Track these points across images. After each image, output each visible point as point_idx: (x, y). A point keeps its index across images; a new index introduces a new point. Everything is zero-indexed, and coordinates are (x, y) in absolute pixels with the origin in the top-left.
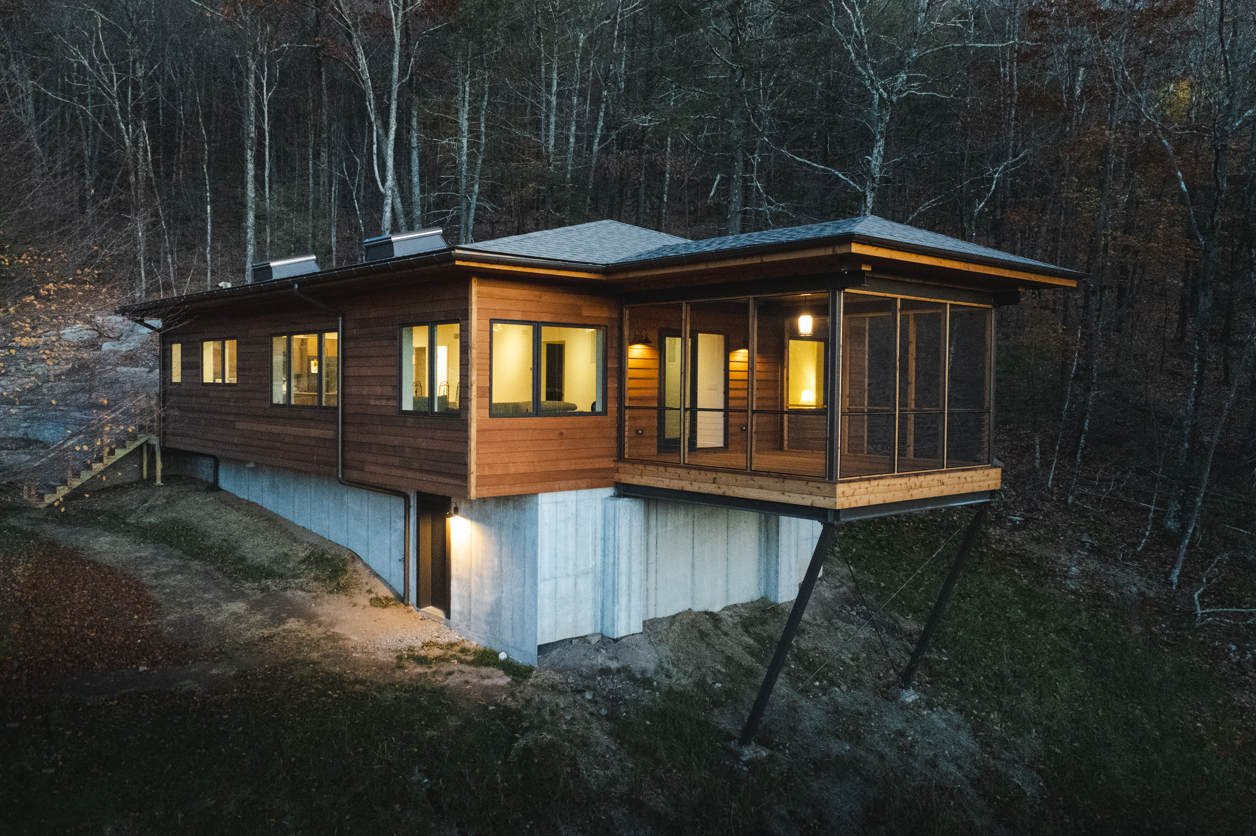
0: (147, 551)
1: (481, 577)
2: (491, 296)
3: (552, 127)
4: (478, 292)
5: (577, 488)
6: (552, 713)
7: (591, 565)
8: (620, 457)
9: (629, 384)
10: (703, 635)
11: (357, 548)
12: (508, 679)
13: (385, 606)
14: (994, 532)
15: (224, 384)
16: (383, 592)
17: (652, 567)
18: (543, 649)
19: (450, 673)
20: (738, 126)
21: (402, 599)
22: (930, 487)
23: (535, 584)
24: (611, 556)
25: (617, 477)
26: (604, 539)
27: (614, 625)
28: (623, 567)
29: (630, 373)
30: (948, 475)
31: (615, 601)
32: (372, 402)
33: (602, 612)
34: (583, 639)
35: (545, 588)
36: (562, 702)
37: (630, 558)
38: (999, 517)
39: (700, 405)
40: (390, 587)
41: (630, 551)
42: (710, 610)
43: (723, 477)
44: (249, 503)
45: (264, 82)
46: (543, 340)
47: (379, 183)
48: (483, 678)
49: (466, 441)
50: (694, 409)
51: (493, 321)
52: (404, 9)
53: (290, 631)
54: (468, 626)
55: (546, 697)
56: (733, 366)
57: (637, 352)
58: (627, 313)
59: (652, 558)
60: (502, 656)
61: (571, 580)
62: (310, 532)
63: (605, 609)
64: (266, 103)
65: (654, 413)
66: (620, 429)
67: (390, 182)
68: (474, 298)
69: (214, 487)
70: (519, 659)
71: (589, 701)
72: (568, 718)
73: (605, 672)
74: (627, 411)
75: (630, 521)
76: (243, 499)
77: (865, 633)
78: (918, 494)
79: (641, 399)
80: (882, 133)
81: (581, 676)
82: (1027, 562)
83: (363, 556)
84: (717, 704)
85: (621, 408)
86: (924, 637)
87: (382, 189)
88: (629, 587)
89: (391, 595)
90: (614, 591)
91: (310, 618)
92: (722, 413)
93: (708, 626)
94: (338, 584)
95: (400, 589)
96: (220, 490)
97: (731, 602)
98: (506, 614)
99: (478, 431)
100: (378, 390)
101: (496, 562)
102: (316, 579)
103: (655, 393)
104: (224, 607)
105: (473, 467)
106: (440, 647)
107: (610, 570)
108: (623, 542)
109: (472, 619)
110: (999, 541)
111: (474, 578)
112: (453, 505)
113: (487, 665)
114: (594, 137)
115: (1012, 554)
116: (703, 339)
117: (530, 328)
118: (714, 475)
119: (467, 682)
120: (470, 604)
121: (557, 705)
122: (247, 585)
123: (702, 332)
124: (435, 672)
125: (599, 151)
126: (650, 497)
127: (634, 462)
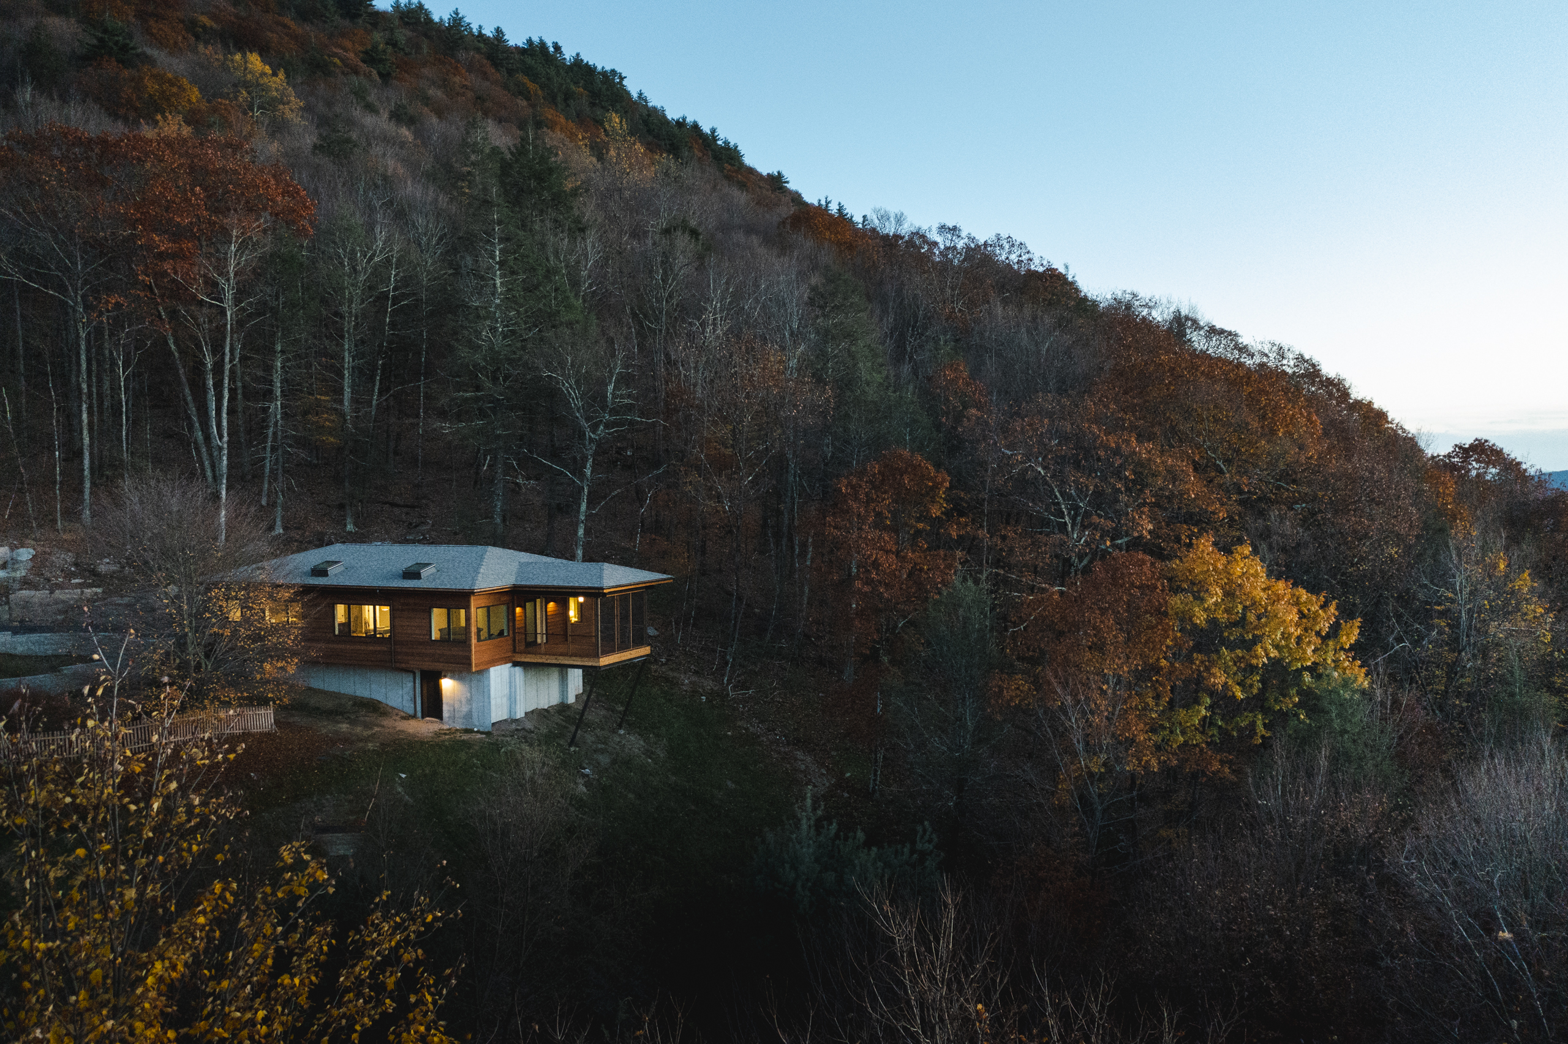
1: (460, 702)
2: (477, 600)
4: (473, 599)
5: (501, 665)
7: (507, 691)
8: (514, 651)
9: (516, 620)
13: (405, 719)
14: (654, 667)
16: (402, 715)
17: (528, 692)
18: (493, 724)
21: (414, 717)
23: (490, 702)
24: (513, 688)
25: (514, 659)
26: (510, 682)
27: (515, 715)
28: (518, 691)
29: (516, 616)
30: (633, 651)
31: (515, 705)
32: (414, 636)
33: (510, 710)
34: (506, 720)
35: (493, 702)
36: (507, 739)
37: (520, 688)
38: (656, 660)
39: (538, 627)
40: (405, 712)
41: (520, 686)
43: (547, 656)
47: (217, 439)
48: (467, 736)
49: (470, 651)
50: (536, 630)
54: (454, 722)
56: (548, 610)
57: (518, 610)
58: (515, 598)
59: (528, 688)
60: (476, 729)
61: (501, 699)
63: (512, 709)
65: (524, 633)
66: (514, 640)
68: (472, 602)
70: (482, 729)
74: (516, 633)
75: (519, 675)
77: (603, 712)
78: (624, 658)
79: (520, 629)
80: (591, 455)
81: (509, 731)
82: (667, 680)
83: (383, 701)
84: (558, 737)
85: (514, 633)
86: (625, 711)
87: (219, 443)
88: (519, 699)
89: (406, 716)
90: (514, 701)
92: (545, 629)
93: (544, 713)
95: (411, 712)
97: (551, 704)
98: (475, 715)
99: (475, 647)
100: (417, 631)
101: (468, 695)
102: (365, 711)
103: (523, 625)
105: (473, 660)
107: (513, 693)
108: (517, 683)
109: (456, 719)
110: (655, 671)
111: (456, 702)
112: (443, 675)
113: (468, 733)
115: (661, 677)
116: (538, 601)
118: (544, 655)
120: (454, 714)
121: (502, 740)
123: (538, 599)
126: (526, 666)
127: (521, 653)
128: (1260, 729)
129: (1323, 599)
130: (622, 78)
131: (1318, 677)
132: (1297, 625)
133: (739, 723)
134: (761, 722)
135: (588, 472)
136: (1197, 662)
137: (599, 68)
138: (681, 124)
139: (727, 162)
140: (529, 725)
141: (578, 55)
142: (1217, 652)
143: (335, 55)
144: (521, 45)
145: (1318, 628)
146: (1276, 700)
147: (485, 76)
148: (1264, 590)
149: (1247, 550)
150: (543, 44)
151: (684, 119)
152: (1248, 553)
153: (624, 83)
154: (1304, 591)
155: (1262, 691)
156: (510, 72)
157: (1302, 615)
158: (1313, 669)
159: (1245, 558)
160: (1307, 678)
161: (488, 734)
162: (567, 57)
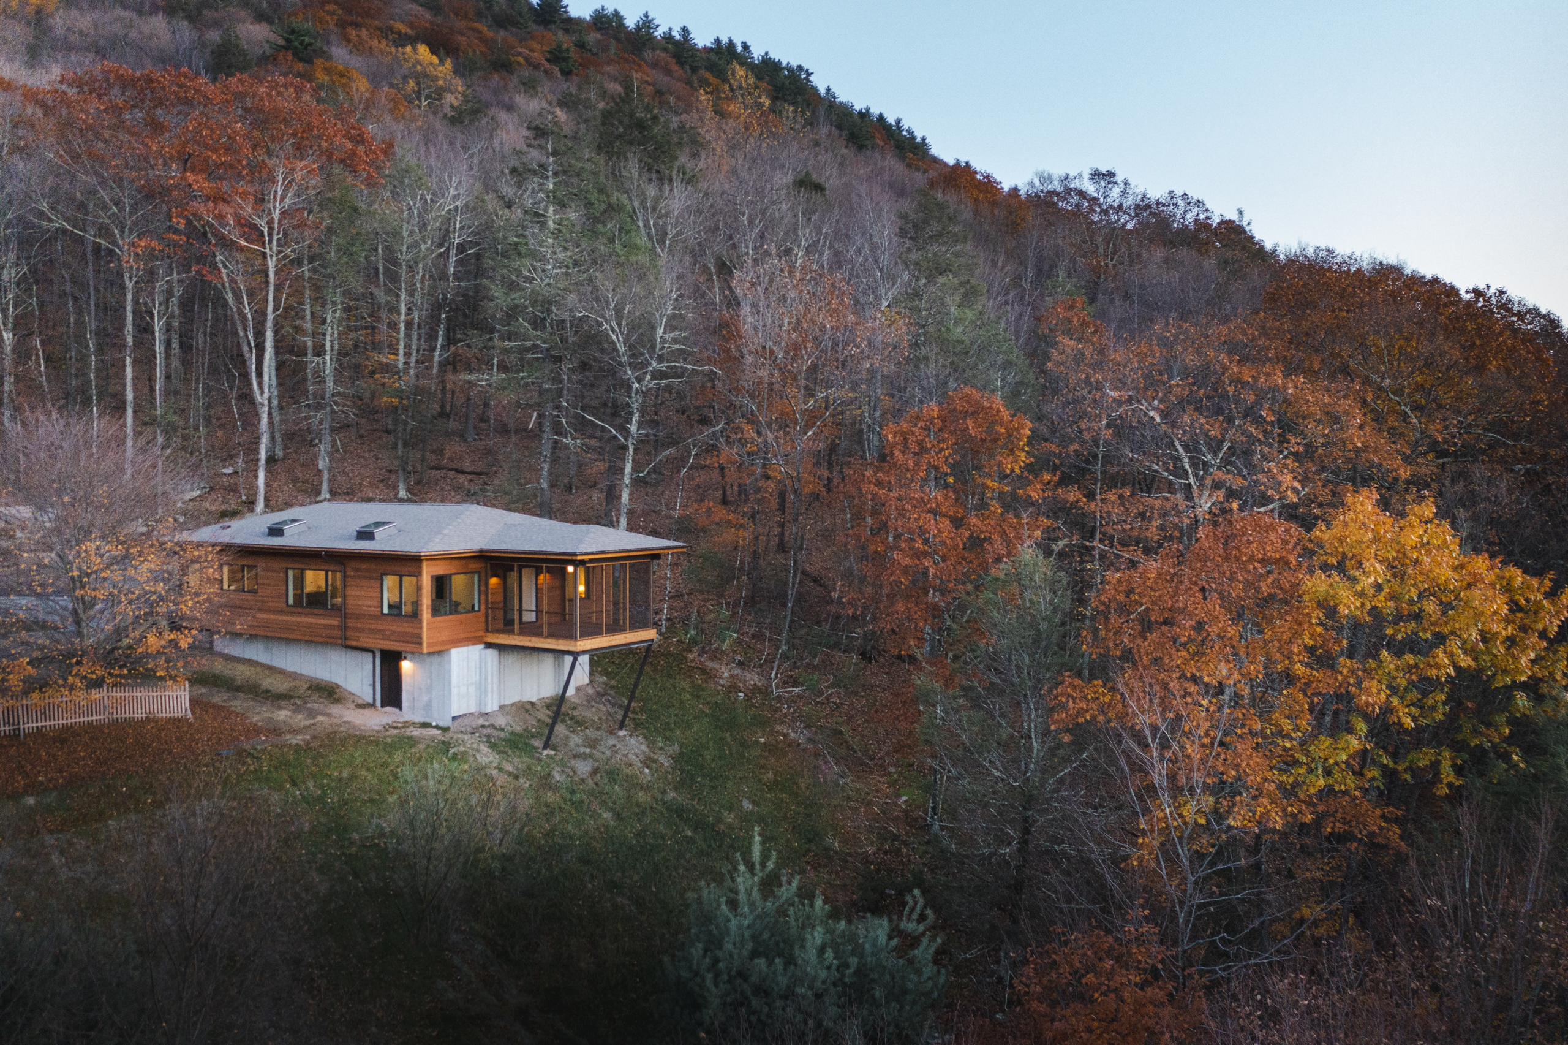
1: (420, 689)
2: (431, 565)
4: (426, 565)
5: (468, 645)
6: (462, 741)
7: (475, 680)
8: (487, 630)
9: (490, 596)
10: (527, 711)
11: (339, 682)
12: (439, 732)
13: (364, 709)
14: (690, 656)
15: (243, 591)
16: (361, 702)
17: (503, 681)
18: (454, 718)
19: (412, 731)
21: (372, 705)
22: (620, 640)
23: (450, 690)
24: (484, 675)
25: (486, 640)
26: (480, 668)
27: (485, 707)
28: (489, 680)
29: (492, 590)
30: (629, 634)
31: (486, 696)
32: (365, 608)
34: (472, 714)
35: (454, 691)
36: (466, 737)
37: (492, 676)
39: (523, 608)
40: (365, 701)
41: (492, 673)
42: (531, 701)
43: (534, 639)
44: (246, 659)
47: (258, 395)
48: (425, 731)
49: (421, 627)
50: (521, 610)
51: (432, 576)
53: (323, 721)
54: (413, 713)
55: (459, 736)
56: (539, 583)
57: (494, 581)
58: (489, 570)
59: (502, 676)
60: (434, 724)
61: (465, 688)
63: (480, 702)
65: (502, 608)
66: (488, 617)
67: (267, 394)
68: (424, 567)
70: (443, 724)
71: (478, 736)
72: (469, 742)
73: (483, 726)
74: (489, 609)
75: (492, 659)
76: (240, 657)
77: (607, 708)
78: (614, 643)
79: (496, 603)
80: (637, 408)
81: (472, 727)
82: (703, 671)
83: (343, 686)
84: (533, 737)
85: (487, 608)
87: (260, 400)
88: (492, 691)
89: (365, 704)
90: (486, 691)
91: (329, 715)
92: (535, 612)
93: (529, 707)
94: (334, 699)
95: (371, 701)
96: (216, 652)
97: (541, 697)
98: (435, 705)
99: (427, 624)
100: (369, 603)
101: (429, 681)
102: (320, 697)
103: (502, 598)
105: (425, 639)
106: (399, 723)
107: (483, 682)
108: (489, 669)
109: (415, 710)
111: (415, 691)
112: (408, 656)
113: (426, 727)
115: (697, 668)
116: (524, 570)
118: (529, 638)
119: (418, 733)
120: (413, 703)
121: (464, 738)
122: (282, 702)
124: (404, 732)
126: (501, 648)
127: (493, 631)
128: (1448, 775)
129: (1549, 584)
130: (809, 74)
131: (1538, 698)
132: (1507, 621)
133: (779, 728)
134: (807, 727)
135: (633, 428)
136: (1345, 671)
137: (784, 64)
138: (864, 115)
139: (910, 151)
140: (501, 721)
141: (767, 53)
142: (1376, 657)
143: (520, 54)
144: (709, 45)
145: (1540, 626)
146: (1476, 732)
147: (668, 72)
148: (1455, 569)
149: (1429, 509)
150: (731, 45)
151: (868, 110)
152: (1431, 515)
153: (812, 78)
154: (1519, 572)
155: (1452, 718)
156: (694, 70)
157: (1515, 607)
158: (1532, 687)
159: (1426, 523)
160: (1521, 700)
161: (445, 730)
162: (755, 55)
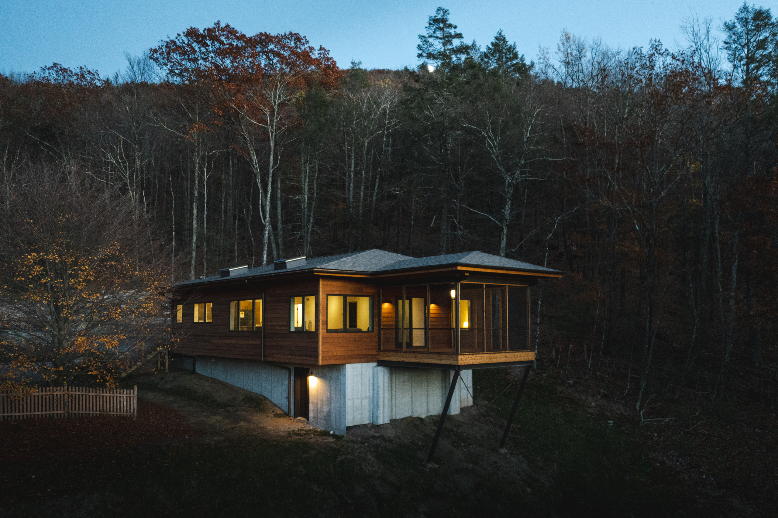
0: (171, 399)
1: (322, 401)
2: (327, 285)
3: (351, 189)
4: (322, 284)
5: (362, 362)
6: (352, 450)
7: (368, 394)
8: (379, 350)
9: (382, 319)
10: (415, 426)
11: (266, 394)
12: (334, 440)
13: (280, 417)
14: (560, 388)
15: (205, 323)
16: (279, 412)
17: (394, 397)
18: (349, 428)
19: (310, 438)
20: (444, 191)
21: (287, 415)
22: (500, 358)
23: (345, 402)
24: (376, 390)
25: (378, 357)
26: (373, 383)
27: (377, 419)
28: (381, 395)
29: (383, 315)
30: (509, 354)
31: (379, 409)
32: (278, 328)
33: (373, 415)
34: (365, 425)
35: (349, 403)
36: (356, 446)
37: (384, 392)
38: (563, 382)
39: (414, 327)
40: (282, 410)
41: (384, 388)
42: (420, 417)
43: (419, 355)
44: (212, 378)
45: (205, 170)
46: (347, 301)
47: (262, 220)
48: (324, 439)
49: (317, 342)
50: (411, 328)
51: (328, 295)
52: (276, 132)
53: (242, 426)
54: (317, 423)
55: (350, 445)
57: (386, 306)
58: (381, 291)
59: (394, 393)
60: (332, 432)
61: (359, 401)
62: (243, 390)
64: (206, 181)
65: (394, 331)
66: (379, 338)
67: (268, 219)
68: (321, 286)
69: (193, 372)
70: (337, 433)
71: (367, 446)
72: (358, 451)
73: (374, 437)
74: (382, 331)
75: (384, 375)
76: (209, 377)
77: (488, 427)
78: (494, 361)
79: (388, 325)
80: (509, 198)
81: (364, 438)
82: (572, 401)
83: (269, 398)
84: (419, 449)
85: (379, 329)
87: (264, 222)
88: (384, 403)
89: (282, 413)
90: (377, 404)
91: (250, 421)
92: (423, 330)
93: (418, 423)
94: (259, 409)
95: (286, 410)
96: (196, 373)
97: (430, 414)
98: (333, 415)
99: (322, 338)
100: (280, 323)
101: (329, 394)
102: (249, 407)
103: (394, 323)
104: (213, 418)
105: (320, 352)
106: (306, 431)
107: (375, 396)
108: (381, 384)
109: (319, 419)
111: (320, 402)
112: (310, 372)
113: (325, 436)
114: (373, 193)
115: (566, 398)
116: (414, 300)
117: (342, 297)
118: (414, 355)
119: (318, 441)
120: (317, 414)
121: (354, 447)
122: (220, 410)
123: (414, 297)
124: (304, 438)
125: (376, 200)
126: (391, 366)
127: (385, 351)
135: (507, 213)
